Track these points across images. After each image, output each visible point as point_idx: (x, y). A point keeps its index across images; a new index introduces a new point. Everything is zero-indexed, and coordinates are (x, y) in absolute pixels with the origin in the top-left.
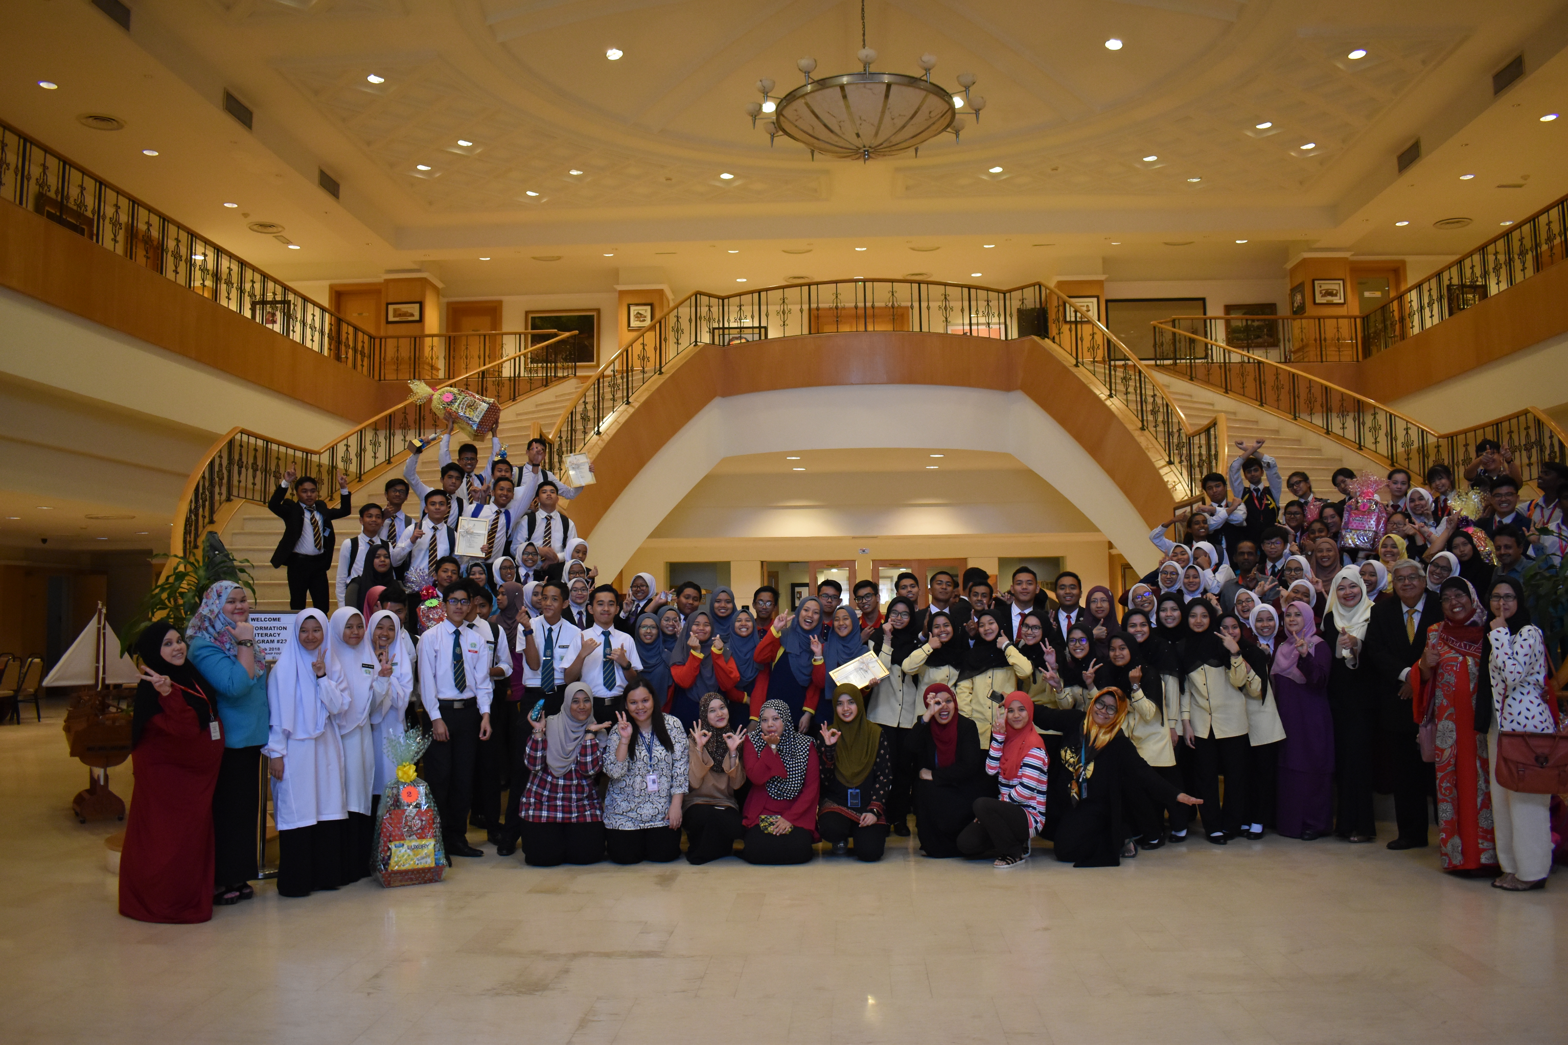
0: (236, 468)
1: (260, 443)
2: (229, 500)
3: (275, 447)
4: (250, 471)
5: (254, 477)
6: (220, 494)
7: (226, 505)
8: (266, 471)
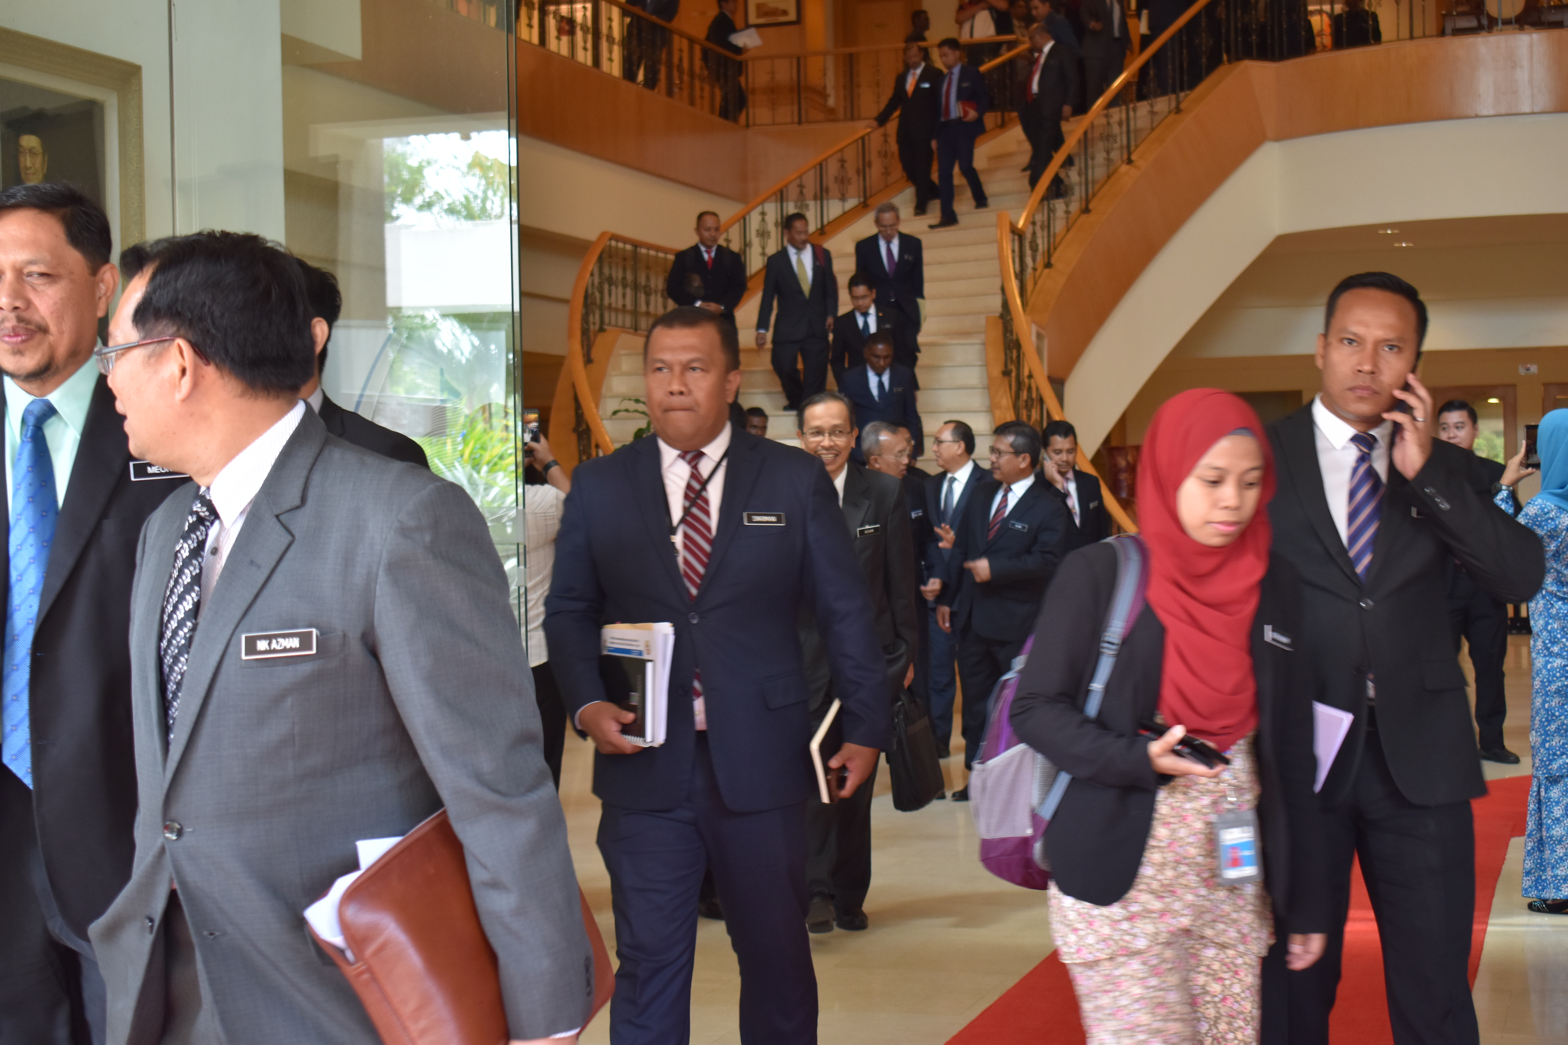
0: (606, 287)
1: (629, 247)
2: (602, 330)
3: (644, 251)
4: (620, 288)
5: (624, 296)
6: (594, 324)
7: (601, 338)
8: (636, 287)
